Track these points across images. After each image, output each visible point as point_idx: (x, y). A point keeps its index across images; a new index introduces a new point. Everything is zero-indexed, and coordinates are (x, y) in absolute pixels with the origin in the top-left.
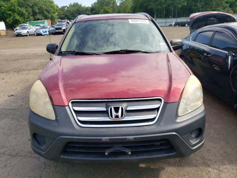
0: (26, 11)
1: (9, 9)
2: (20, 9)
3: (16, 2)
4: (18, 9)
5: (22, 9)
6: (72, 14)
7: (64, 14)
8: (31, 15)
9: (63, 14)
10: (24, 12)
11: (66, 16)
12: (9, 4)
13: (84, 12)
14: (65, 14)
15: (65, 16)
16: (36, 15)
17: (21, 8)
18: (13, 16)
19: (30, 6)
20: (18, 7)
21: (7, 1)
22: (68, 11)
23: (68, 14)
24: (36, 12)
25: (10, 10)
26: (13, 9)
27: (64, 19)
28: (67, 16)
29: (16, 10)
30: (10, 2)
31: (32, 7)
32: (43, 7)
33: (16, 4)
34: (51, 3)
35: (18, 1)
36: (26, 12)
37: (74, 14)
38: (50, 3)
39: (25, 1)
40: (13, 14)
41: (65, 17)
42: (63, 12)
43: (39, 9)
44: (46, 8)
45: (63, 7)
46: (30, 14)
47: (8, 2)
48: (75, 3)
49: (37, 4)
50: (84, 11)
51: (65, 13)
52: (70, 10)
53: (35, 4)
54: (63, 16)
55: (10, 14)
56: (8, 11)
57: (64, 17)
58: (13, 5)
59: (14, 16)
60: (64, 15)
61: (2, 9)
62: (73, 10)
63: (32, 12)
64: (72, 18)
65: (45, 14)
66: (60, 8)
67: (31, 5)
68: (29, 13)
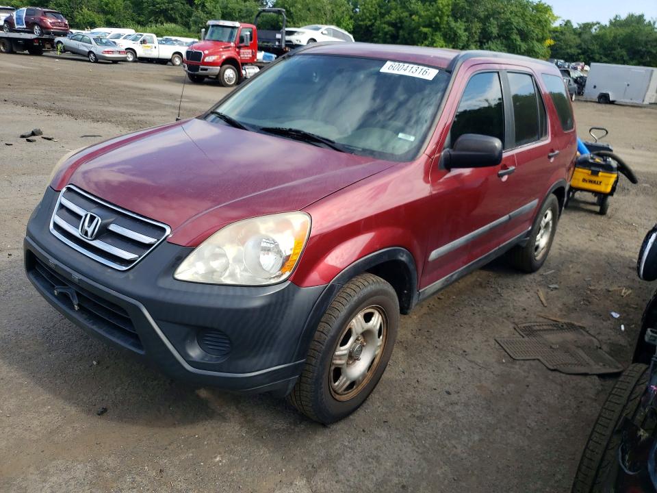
0: (465, 30)
1: (427, 22)
2: (453, 24)
3: (448, 5)
4: (448, 23)
5: (458, 24)
6: (605, 49)
7: (580, 45)
8: (475, 41)
9: (577, 47)
10: (461, 32)
11: (583, 54)
12: (432, 10)
13: (649, 46)
14: (583, 46)
15: (580, 51)
16: (487, 42)
17: (456, 21)
18: (430, 39)
19: (479, 18)
20: (451, 18)
21: (430, 2)
22: (596, 37)
23: (591, 47)
24: (489, 34)
25: (429, 26)
26: (437, 23)
27: (574, 62)
28: (588, 52)
29: (442, 26)
30: (435, 6)
31: (485, 20)
32: (515, 20)
33: (447, 10)
34: (540, 12)
35: (455, 5)
36: (464, 33)
37: (614, 49)
38: (537, 11)
39: (470, 4)
40: (432, 35)
41: (582, 56)
42: (578, 41)
43: (501, 27)
44: (522, 25)
45: (587, 27)
46: (473, 37)
47: (430, 4)
48: (631, 16)
49: (499, 13)
50: (648, 43)
51: (585, 41)
52: (605, 34)
53: (494, 14)
54: (574, 51)
55: (426, 34)
56: (424, 27)
57: (579, 54)
58: (440, 12)
59: (432, 39)
60: (581, 49)
61: (414, 20)
62: (615, 37)
63: (481, 33)
64: (601, 58)
65: (513, 42)
66: (574, 27)
67: (482, 15)
68: (471, 35)
